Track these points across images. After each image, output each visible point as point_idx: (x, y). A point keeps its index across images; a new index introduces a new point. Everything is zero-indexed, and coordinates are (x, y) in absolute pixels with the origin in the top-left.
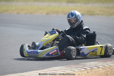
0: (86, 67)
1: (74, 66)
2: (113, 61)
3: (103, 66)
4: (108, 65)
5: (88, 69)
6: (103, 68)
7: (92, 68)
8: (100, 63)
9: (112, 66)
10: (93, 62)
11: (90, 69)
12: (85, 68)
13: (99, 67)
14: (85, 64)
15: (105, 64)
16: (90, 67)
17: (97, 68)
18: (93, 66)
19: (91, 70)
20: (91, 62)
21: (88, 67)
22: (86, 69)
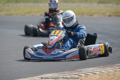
0: (81, 73)
1: (67, 73)
2: (114, 66)
3: (100, 72)
4: (106, 71)
5: (83, 76)
6: (100, 74)
7: (87, 74)
8: (98, 69)
9: (111, 72)
10: (92, 68)
11: (85, 76)
12: (79, 75)
13: (95, 74)
14: (81, 70)
15: (104, 70)
16: (85, 74)
17: (93, 74)
19: (87, 77)
20: (90, 68)
21: (83, 74)
22: (81, 76)
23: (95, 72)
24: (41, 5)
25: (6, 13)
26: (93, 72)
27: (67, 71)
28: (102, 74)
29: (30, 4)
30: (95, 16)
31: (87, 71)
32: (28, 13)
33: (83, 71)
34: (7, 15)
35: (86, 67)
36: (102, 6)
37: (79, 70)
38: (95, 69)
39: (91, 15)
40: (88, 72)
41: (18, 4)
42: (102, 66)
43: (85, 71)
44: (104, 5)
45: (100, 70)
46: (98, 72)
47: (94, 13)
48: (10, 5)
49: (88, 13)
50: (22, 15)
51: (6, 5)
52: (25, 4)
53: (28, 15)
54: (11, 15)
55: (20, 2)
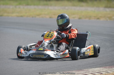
0: (88, 73)
3: (106, 72)
4: (112, 71)
6: (106, 74)
7: (94, 74)
8: (104, 69)
10: (98, 68)
14: (88, 70)
15: (110, 70)
16: (92, 73)
17: (99, 74)
18: (95, 72)
20: (96, 68)
21: (90, 73)
23: (101, 72)
24: (50, 8)
25: (17, 14)
26: (100, 72)
27: (74, 70)
28: (108, 74)
29: (40, 7)
30: (102, 19)
31: (93, 71)
32: (38, 15)
33: (90, 71)
34: (18, 16)
35: (93, 67)
36: (108, 10)
37: (87, 69)
38: (102, 69)
39: (98, 19)
40: (95, 71)
41: (29, 7)
42: (108, 67)
43: (92, 71)
44: (110, 9)
45: (106, 70)
46: (104, 72)
47: (101, 17)
48: (22, 7)
49: (95, 17)
50: (33, 17)
51: (18, 7)
52: (36, 7)
53: (38, 17)
54: (22, 16)
55: (31, 5)
